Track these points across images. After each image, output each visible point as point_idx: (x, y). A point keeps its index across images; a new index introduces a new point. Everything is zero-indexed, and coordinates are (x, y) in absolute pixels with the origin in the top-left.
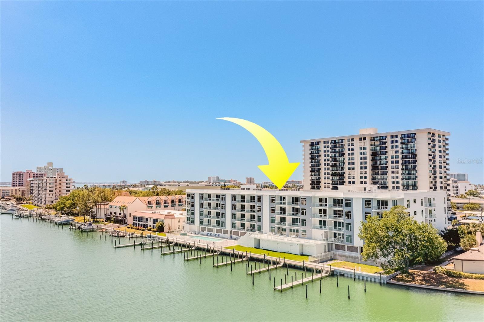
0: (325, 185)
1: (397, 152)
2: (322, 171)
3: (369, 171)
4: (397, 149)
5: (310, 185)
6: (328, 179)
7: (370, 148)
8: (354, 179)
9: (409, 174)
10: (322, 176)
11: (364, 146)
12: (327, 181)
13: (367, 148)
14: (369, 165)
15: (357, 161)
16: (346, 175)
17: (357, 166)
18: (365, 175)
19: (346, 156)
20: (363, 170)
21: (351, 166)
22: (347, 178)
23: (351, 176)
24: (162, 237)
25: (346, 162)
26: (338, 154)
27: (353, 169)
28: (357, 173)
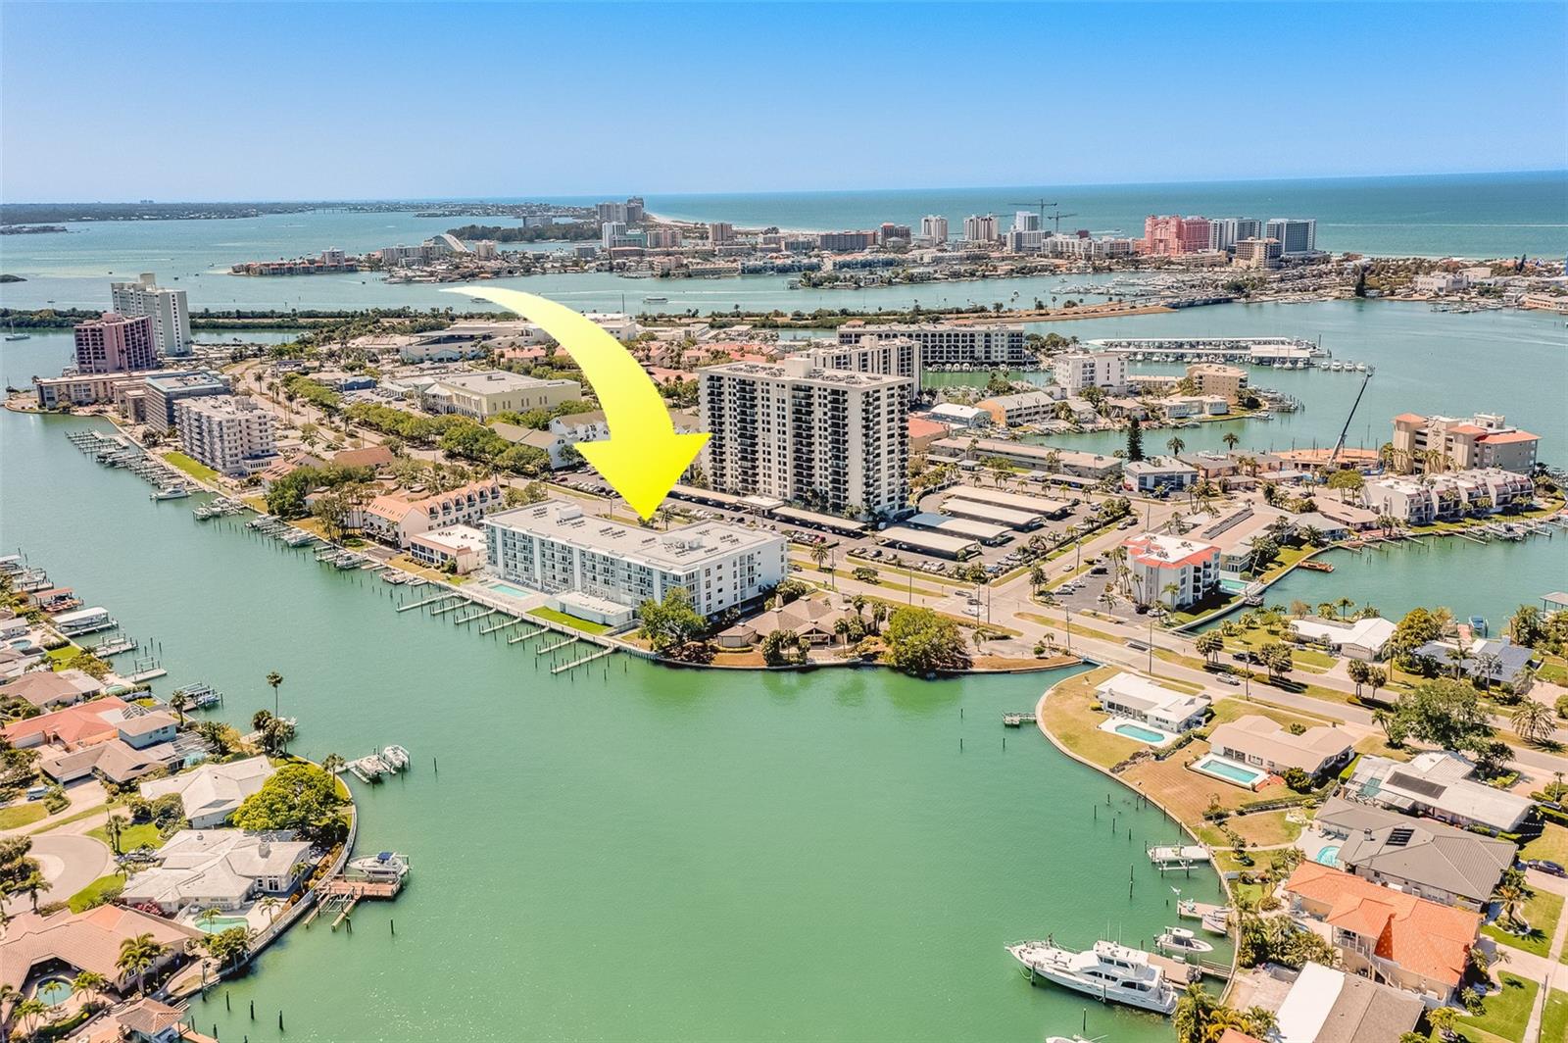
0: (731, 450)
1: (825, 414)
2: (727, 428)
5: (710, 448)
6: (734, 441)
7: (792, 400)
8: (770, 447)
9: (838, 450)
10: (727, 434)
12: (732, 443)
13: (787, 402)
14: (789, 429)
15: (774, 420)
16: (759, 440)
17: (774, 427)
18: (785, 445)
19: (759, 409)
20: (782, 436)
21: (766, 426)
22: (761, 444)
23: (766, 442)
24: (453, 587)
25: (759, 417)
26: (748, 404)
27: (769, 430)
28: (773, 438)
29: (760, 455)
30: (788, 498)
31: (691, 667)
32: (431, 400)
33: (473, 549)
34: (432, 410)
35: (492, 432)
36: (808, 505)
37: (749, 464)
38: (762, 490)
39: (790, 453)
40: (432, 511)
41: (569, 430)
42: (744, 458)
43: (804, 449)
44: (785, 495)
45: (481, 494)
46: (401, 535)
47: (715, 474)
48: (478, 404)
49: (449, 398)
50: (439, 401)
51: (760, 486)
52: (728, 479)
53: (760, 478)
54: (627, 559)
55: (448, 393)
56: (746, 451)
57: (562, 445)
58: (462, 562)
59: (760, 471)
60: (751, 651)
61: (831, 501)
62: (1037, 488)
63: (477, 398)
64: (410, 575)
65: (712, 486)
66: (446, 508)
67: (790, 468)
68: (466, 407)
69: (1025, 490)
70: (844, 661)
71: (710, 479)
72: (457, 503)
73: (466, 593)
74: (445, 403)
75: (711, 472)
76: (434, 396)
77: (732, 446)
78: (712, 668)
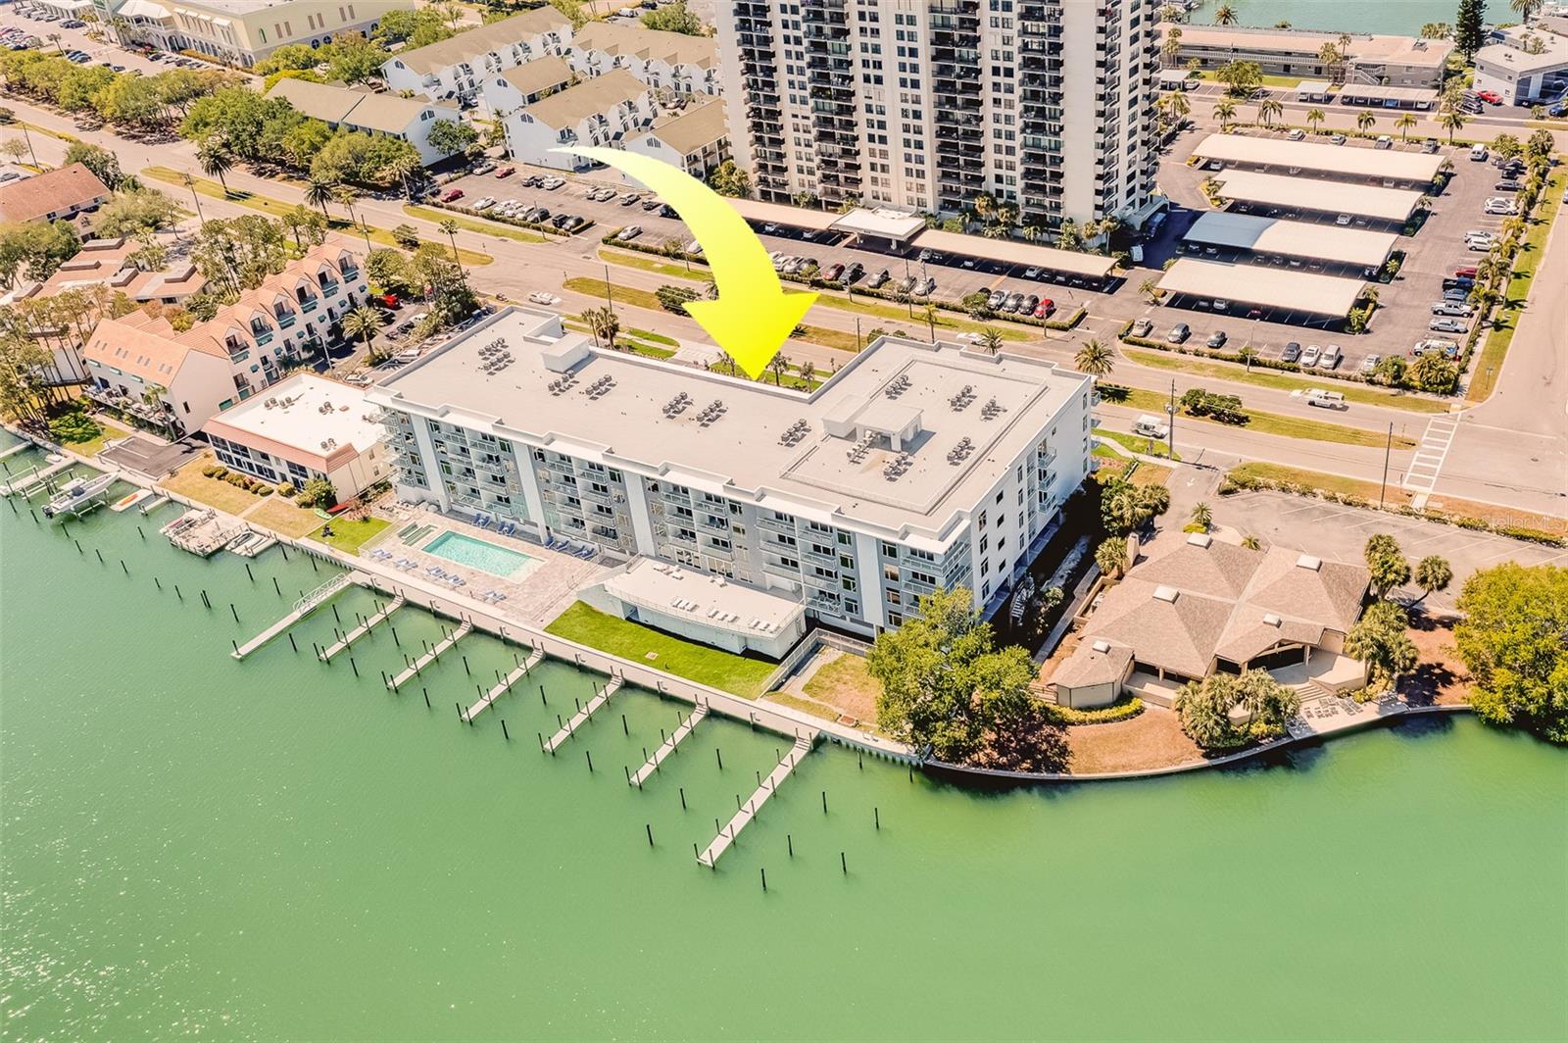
0: (795, 120)
1: (1006, 41)
2: (781, 77)
3: (927, 95)
4: (1007, 32)
5: (748, 117)
6: (801, 102)
7: (929, 17)
8: (883, 113)
9: (1041, 112)
10: (783, 90)
11: (911, 13)
12: (797, 108)
13: (919, 20)
14: (926, 75)
15: (890, 59)
16: (859, 101)
17: (891, 73)
18: (916, 107)
19: (855, 39)
20: (909, 91)
21: (872, 72)
22: (861, 108)
23: (873, 103)
24: (348, 559)
25: (856, 56)
26: (827, 28)
27: (879, 80)
28: (890, 96)
29: (862, 131)
30: (931, 208)
31: (1027, 785)
32: (135, 27)
33: (360, 447)
34: (141, 45)
35: (284, 105)
36: (974, 223)
37: (838, 148)
38: (868, 196)
39: (928, 124)
40: (232, 344)
41: (425, 79)
42: (823, 137)
43: (959, 114)
44: (921, 203)
45: (323, 277)
46: (179, 409)
47: (763, 167)
48: (228, 32)
49: (167, 22)
50: (151, 28)
51: (866, 188)
52: (793, 178)
53: (865, 173)
54: (772, 504)
55: (165, 13)
56: (829, 121)
57: (431, 121)
58: (345, 483)
59: (864, 160)
60: (1139, 712)
61: (1023, 212)
62: (1343, 120)
63: (225, 22)
64: (231, 524)
65: (757, 191)
66: (259, 330)
67: (930, 154)
68: (206, 37)
69: (1322, 126)
70: (1370, 713)
71: (754, 178)
72: (280, 312)
73: (386, 575)
74: (165, 32)
75: (754, 164)
76: (138, 20)
77: (797, 114)
78: (1077, 782)
